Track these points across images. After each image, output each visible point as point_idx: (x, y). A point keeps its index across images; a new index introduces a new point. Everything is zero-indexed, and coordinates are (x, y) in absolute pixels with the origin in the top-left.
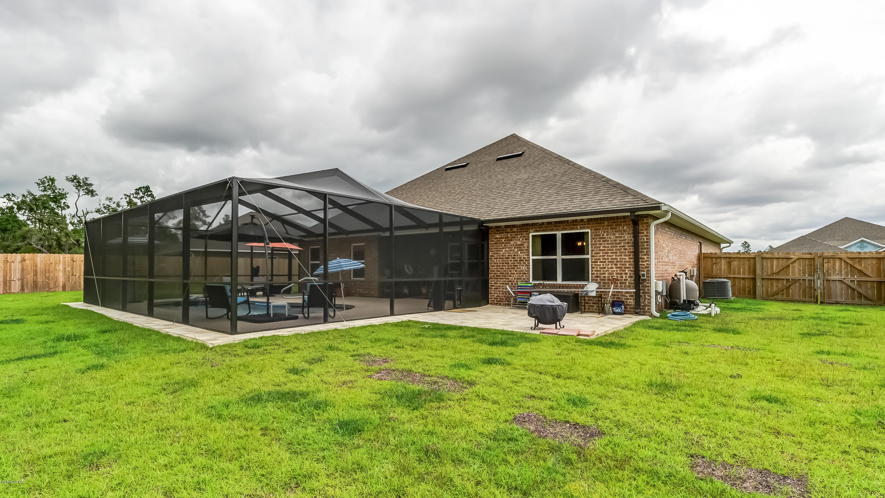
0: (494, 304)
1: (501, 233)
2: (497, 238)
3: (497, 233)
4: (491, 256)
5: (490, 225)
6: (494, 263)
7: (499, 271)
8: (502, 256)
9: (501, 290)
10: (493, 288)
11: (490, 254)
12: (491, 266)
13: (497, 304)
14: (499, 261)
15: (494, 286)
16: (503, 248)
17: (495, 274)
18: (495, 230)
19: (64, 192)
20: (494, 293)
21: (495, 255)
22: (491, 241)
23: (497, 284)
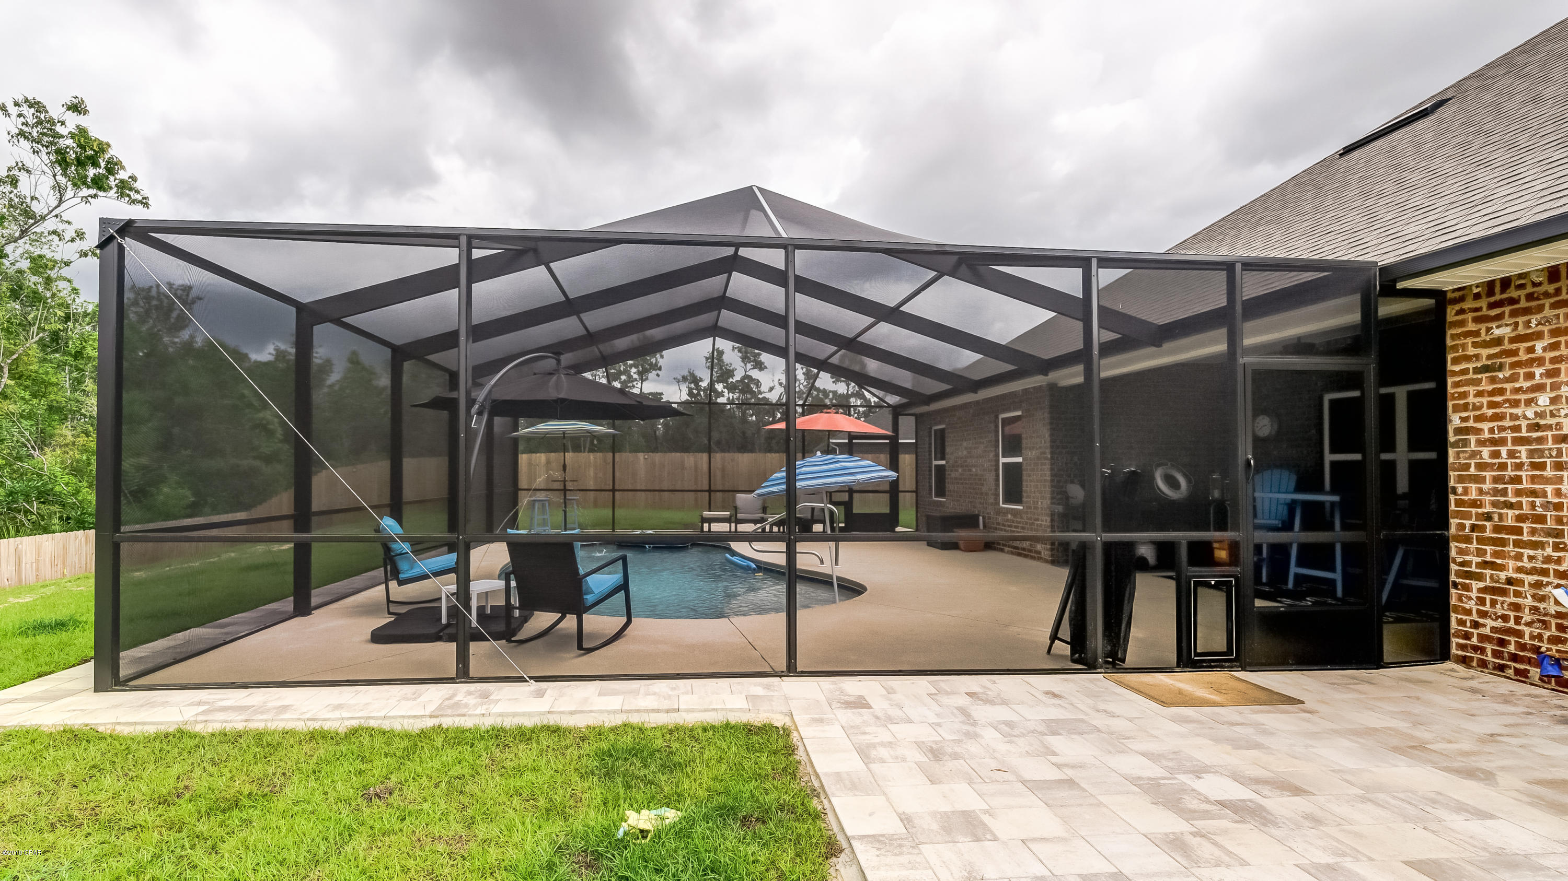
0: (1483, 664)
1: (1527, 311)
2: (1498, 341)
3: (1499, 317)
4: (1459, 431)
5: (1446, 280)
6: (1481, 466)
7: (1511, 506)
8: (1536, 427)
9: (1529, 601)
10: (1476, 585)
11: (1455, 420)
12: (1461, 479)
13: (1502, 668)
14: (1511, 454)
15: (1479, 577)
16: (1540, 388)
17: (1488, 517)
18: (1483, 303)
19: (731, 368)
20: (1483, 614)
21: (1486, 426)
22: (1456, 361)
23: (1502, 568)
